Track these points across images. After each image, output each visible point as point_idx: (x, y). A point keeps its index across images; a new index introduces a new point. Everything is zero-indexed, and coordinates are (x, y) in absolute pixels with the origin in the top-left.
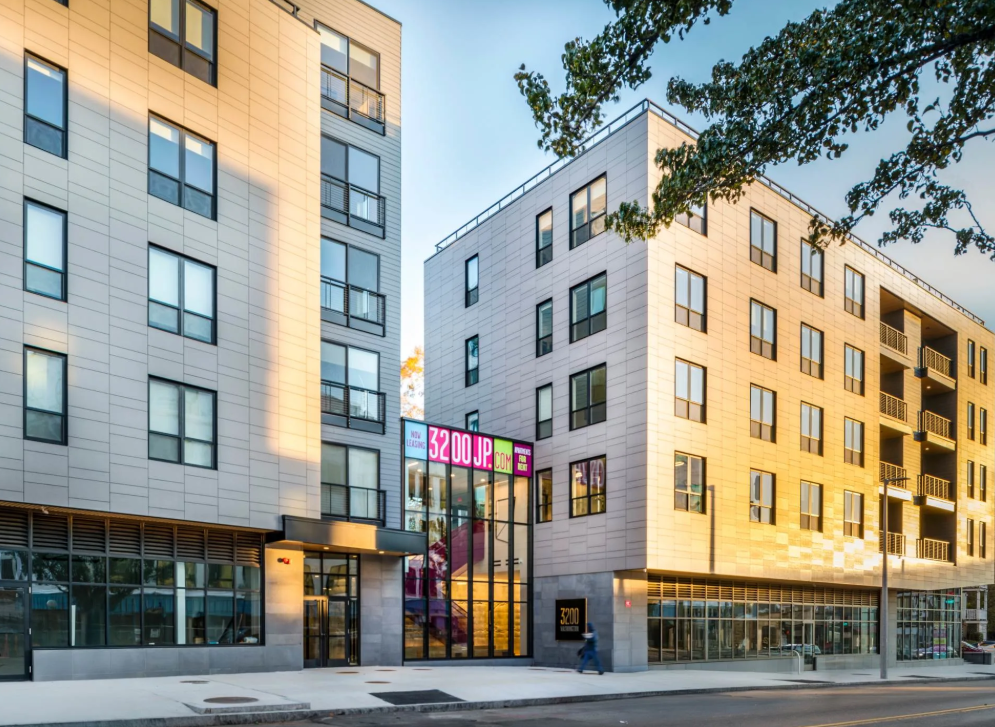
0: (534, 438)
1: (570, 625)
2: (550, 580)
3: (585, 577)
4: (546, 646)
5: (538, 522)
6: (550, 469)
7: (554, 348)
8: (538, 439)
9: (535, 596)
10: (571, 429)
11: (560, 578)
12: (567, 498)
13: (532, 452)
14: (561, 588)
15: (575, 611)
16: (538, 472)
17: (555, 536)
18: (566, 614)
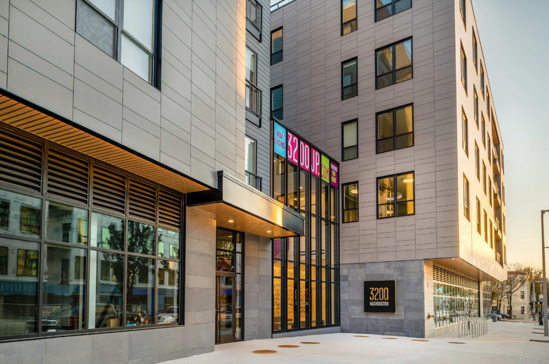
0: (341, 159)
1: (379, 301)
2: (357, 266)
3: (393, 265)
4: (353, 316)
5: (343, 222)
6: (357, 182)
7: (359, 93)
8: (343, 160)
9: (341, 278)
10: (377, 153)
11: (367, 265)
12: (375, 203)
13: (338, 169)
14: (368, 272)
15: (385, 290)
16: (343, 185)
17: (361, 233)
18: (375, 292)
